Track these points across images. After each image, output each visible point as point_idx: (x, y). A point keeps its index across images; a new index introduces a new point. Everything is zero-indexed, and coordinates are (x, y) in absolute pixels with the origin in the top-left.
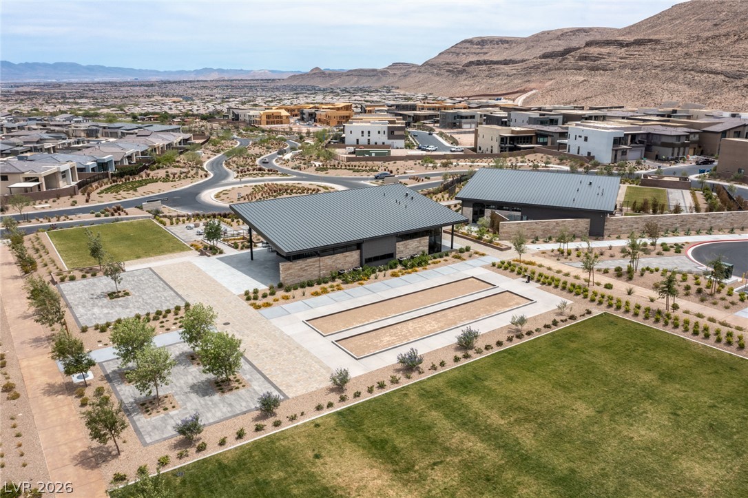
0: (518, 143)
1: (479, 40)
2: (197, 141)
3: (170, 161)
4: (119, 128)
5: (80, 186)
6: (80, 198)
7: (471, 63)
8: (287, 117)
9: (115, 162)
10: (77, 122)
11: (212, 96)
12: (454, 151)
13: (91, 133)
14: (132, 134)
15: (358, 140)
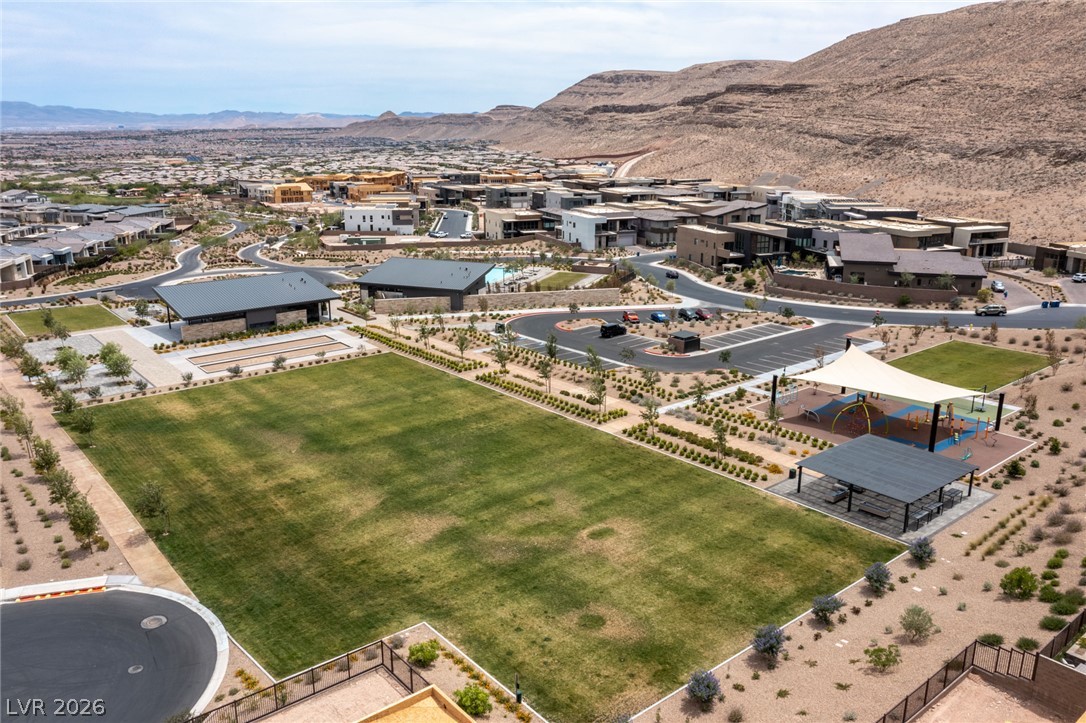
0: (522, 229)
1: (613, 75)
2: (179, 228)
3: (133, 253)
4: (84, 211)
5: (36, 278)
6: (36, 290)
7: (595, 109)
8: (309, 193)
9: (74, 254)
10: (30, 200)
11: (230, 155)
12: (464, 238)
13: (49, 217)
14: (101, 219)
15: (359, 226)
